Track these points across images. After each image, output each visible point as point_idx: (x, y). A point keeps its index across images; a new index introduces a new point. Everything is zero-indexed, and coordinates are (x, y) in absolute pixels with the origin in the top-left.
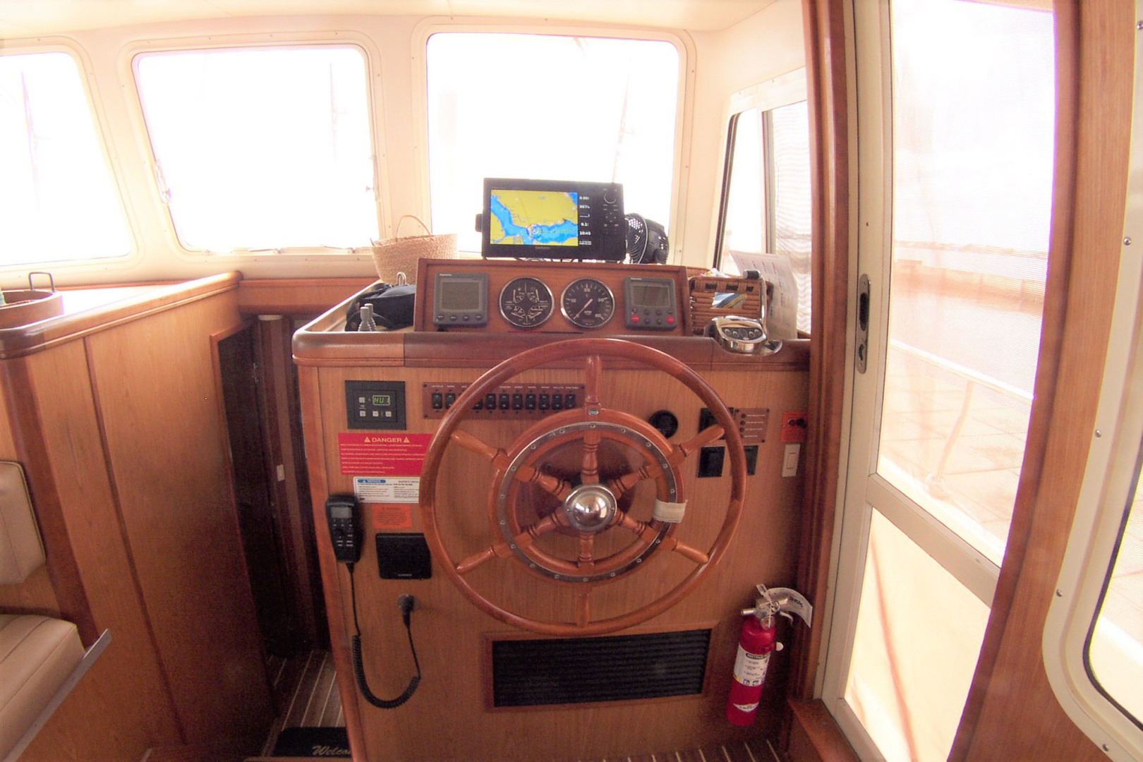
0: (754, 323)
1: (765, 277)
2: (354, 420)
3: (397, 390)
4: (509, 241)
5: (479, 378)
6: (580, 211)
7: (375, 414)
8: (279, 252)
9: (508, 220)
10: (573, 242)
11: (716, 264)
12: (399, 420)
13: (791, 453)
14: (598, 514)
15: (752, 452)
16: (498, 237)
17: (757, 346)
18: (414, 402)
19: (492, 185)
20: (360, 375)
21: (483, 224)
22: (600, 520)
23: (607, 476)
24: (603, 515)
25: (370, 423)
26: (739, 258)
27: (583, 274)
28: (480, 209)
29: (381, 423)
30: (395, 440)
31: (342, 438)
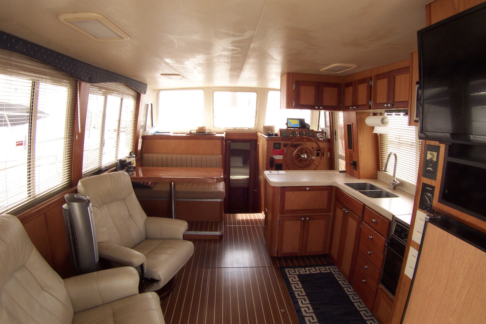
0: (323, 136)
1: (324, 131)
2: (274, 148)
3: (280, 144)
4: (291, 126)
5: (290, 142)
6: (300, 122)
7: (277, 147)
8: (234, 128)
9: (290, 124)
10: (299, 126)
11: (318, 130)
12: (280, 148)
13: (329, 153)
14: (305, 157)
15: (323, 153)
16: (289, 126)
17: (323, 139)
18: (282, 146)
19: (288, 119)
20: (276, 142)
21: (287, 124)
22: (305, 158)
23: (306, 153)
24: (306, 157)
25: (276, 148)
26: (321, 129)
27: (300, 131)
28: (286, 122)
29: (278, 148)
30: (278, 150)
31: (273, 150)
